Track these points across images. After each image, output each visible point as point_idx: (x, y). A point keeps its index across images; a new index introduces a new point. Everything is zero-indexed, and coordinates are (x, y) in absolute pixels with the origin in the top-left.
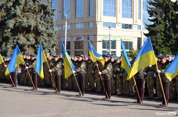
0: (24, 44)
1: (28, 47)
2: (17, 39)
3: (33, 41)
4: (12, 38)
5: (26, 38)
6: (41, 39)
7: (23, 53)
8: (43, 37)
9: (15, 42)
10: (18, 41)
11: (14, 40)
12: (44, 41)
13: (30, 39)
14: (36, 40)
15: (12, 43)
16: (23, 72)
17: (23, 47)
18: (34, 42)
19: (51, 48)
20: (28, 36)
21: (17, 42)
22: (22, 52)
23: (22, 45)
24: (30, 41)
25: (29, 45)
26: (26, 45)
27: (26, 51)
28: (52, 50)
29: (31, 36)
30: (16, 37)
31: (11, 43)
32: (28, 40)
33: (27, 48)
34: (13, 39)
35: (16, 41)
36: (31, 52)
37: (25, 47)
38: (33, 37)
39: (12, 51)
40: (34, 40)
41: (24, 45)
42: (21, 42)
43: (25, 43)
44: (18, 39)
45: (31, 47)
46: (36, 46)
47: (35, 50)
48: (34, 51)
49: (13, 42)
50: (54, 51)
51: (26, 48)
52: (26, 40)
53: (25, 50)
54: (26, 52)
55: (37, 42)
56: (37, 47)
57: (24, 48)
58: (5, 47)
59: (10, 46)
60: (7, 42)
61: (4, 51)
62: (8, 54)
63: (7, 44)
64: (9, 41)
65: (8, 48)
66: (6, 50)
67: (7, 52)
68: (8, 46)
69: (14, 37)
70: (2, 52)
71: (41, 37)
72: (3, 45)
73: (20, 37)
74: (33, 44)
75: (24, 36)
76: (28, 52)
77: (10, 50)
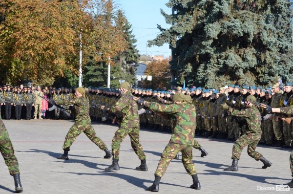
0: (238, 67)
1: (244, 72)
2: (224, 57)
3: (252, 61)
4: (216, 57)
5: (240, 55)
6: (266, 57)
7: (235, 82)
8: (271, 53)
9: (222, 63)
11: (219, 60)
12: (272, 61)
13: (248, 58)
14: (259, 59)
15: (215, 65)
17: (235, 71)
18: (255, 63)
19: (287, 74)
20: (244, 53)
21: (225, 62)
22: (233, 81)
23: (233, 68)
24: (248, 61)
25: (246, 68)
26: (241, 69)
27: (241, 78)
28: (290, 78)
29: (250, 53)
30: (223, 54)
31: (214, 66)
32: (244, 59)
33: (242, 74)
34: (217, 58)
35: (223, 61)
36: (249, 81)
37: (239, 72)
38: (254, 54)
39: (216, 80)
40: (255, 59)
41: (238, 68)
42: (231, 63)
43: (238, 64)
44: (226, 58)
45: (249, 72)
46: (258, 70)
47: (257, 78)
48: (255, 79)
49: (218, 63)
51: (240, 73)
52: (240, 60)
53: (238, 78)
54: (241, 81)
55: (261, 63)
56: (260, 72)
57: (237, 73)
58: (203, 72)
59: (213, 70)
60: (207, 63)
61: (201, 80)
62: (208, 84)
63: (207, 67)
64: (210, 62)
65: (208, 74)
66: (204, 78)
67: (207, 80)
68: (208, 71)
69: (218, 55)
70: (198, 80)
71: (267, 54)
72: (199, 69)
73: (230, 53)
74: (253, 67)
75: (237, 53)
76: (244, 82)
77: (212, 78)
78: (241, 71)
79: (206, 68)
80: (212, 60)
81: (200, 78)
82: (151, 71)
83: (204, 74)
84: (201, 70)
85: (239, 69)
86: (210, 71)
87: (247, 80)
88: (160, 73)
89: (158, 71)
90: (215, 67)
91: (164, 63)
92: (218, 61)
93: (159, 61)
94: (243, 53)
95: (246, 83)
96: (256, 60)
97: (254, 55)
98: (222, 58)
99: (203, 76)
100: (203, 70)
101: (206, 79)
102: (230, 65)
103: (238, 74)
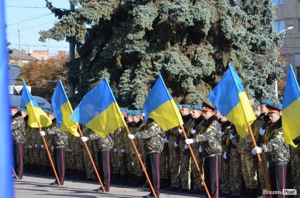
0: (185, 75)
1: (195, 83)
2: (163, 59)
3: (208, 65)
4: (149, 58)
5: (188, 56)
6: (231, 60)
7: (180, 99)
8: (238, 53)
9: (159, 69)
10: (165, 65)
11: (155, 63)
13: (202, 61)
14: (219, 62)
15: (148, 70)
16: (181, 155)
17: (181, 82)
18: (212, 68)
19: (263, 85)
20: (195, 52)
21: (164, 67)
22: (178, 97)
23: (177, 76)
24: (201, 66)
25: (198, 77)
26: (190, 78)
27: (190, 93)
28: (268, 92)
29: (205, 52)
30: (162, 54)
31: (146, 72)
32: (195, 63)
33: (192, 86)
34: (152, 61)
35: (161, 65)
36: (203, 97)
37: (187, 82)
38: (210, 54)
40: (212, 62)
41: (185, 77)
42: (173, 69)
43: (185, 71)
44: (167, 60)
45: (203, 82)
46: (218, 79)
49: (153, 69)
50: (272, 95)
51: (189, 84)
52: (189, 63)
53: (185, 93)
54: (190, 98)
55: (222, 69)
57: (184, 85)
58: (129, 83)
59: (145, 79)
60: (136, 67)
61: (126, 95)
62: (138, 102)
63: (136, 75)
64: (141, 66)
65: (137, 86)
66: (131, 92)
67: (135, 96)
68: (138, 81)
69: (154, 55)
70: (121, 96)
71: (231, 54)
72: (123, 78)
73: (172, 53)
74: (209, 74)
75: (183, 52)
76: (195, 98)
77: (143, 92)
78: (190, 80)
79: (133, 76)
80: (142, 63)
81: (125, 93)
82: (29, 77)
83: (132, 86)
84: (126, 79)
85: (188, 78)
86: (140, 82)
87: (200, 95)
88: (44, 81)
89: (40, 77)
90: (149, 74)
91: (50, 65)
92: (153, 65)
93: (43, 61)
94: (193, 53)
95: (199, 100)
96: (214, 64)
97: (211, 56)
98: (160, 61)
99: (128, 89)
100: (128, 80)
101: (134, 93)
102: (173, 72)
103: (186, 86)
